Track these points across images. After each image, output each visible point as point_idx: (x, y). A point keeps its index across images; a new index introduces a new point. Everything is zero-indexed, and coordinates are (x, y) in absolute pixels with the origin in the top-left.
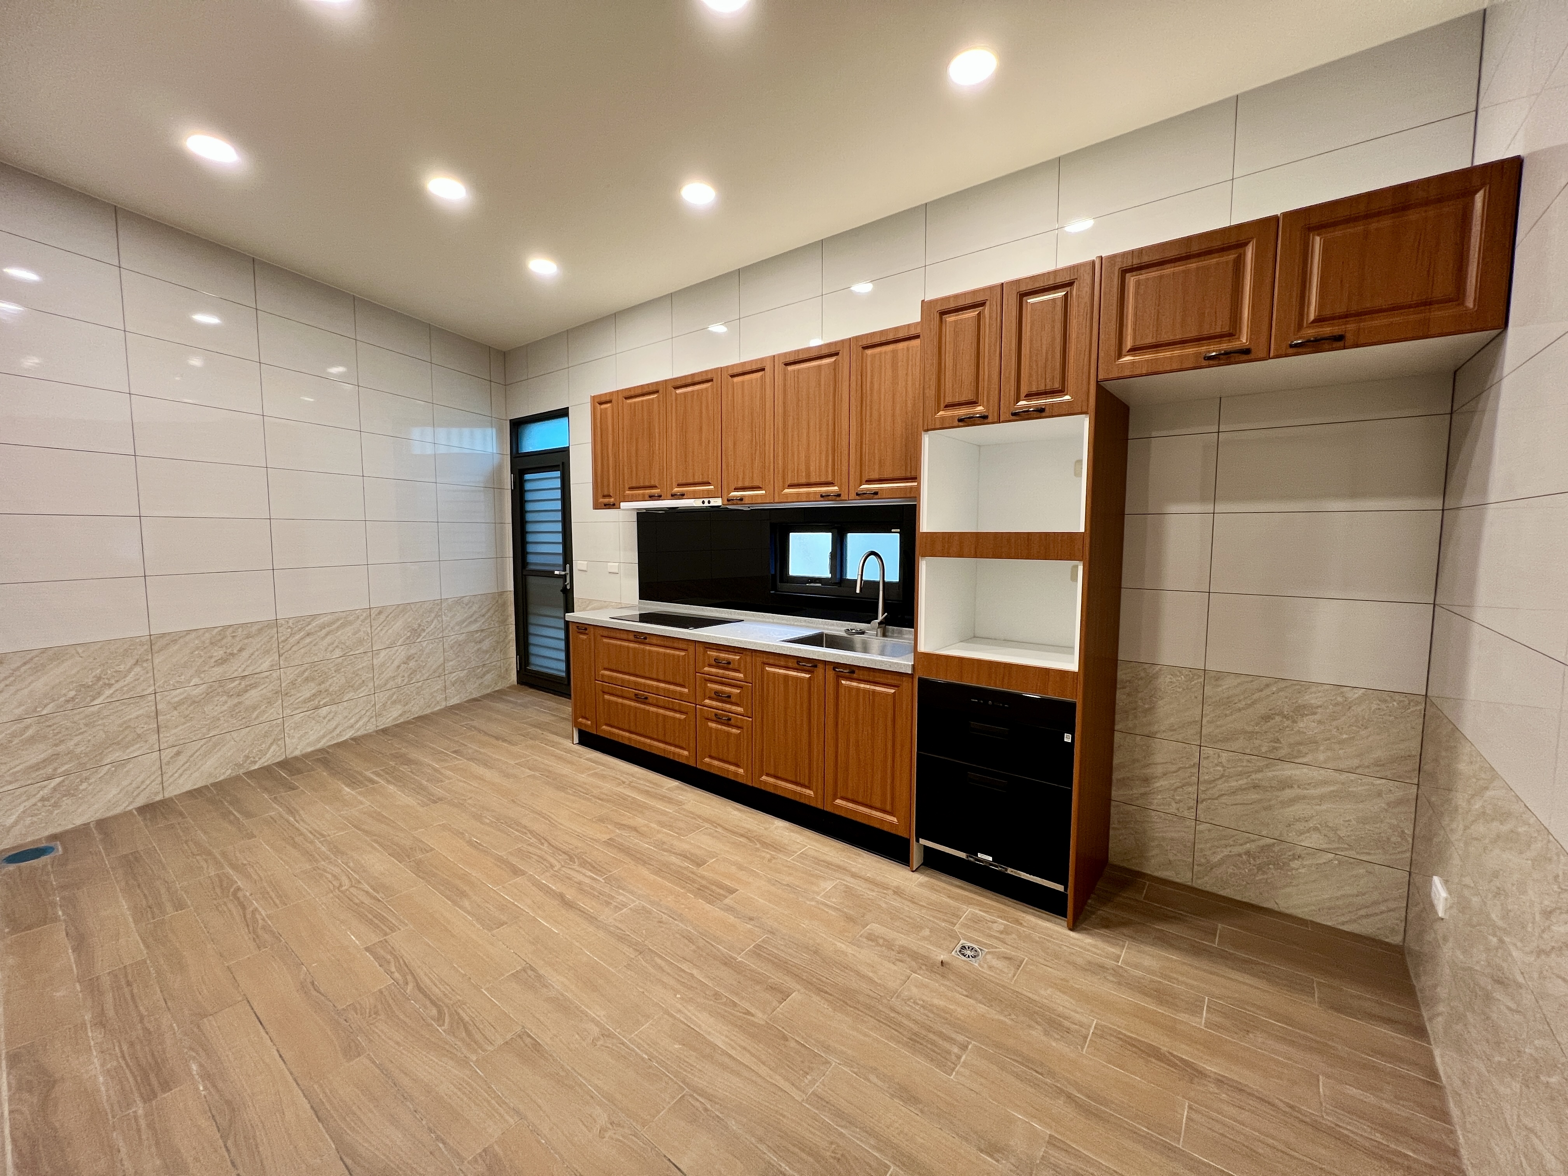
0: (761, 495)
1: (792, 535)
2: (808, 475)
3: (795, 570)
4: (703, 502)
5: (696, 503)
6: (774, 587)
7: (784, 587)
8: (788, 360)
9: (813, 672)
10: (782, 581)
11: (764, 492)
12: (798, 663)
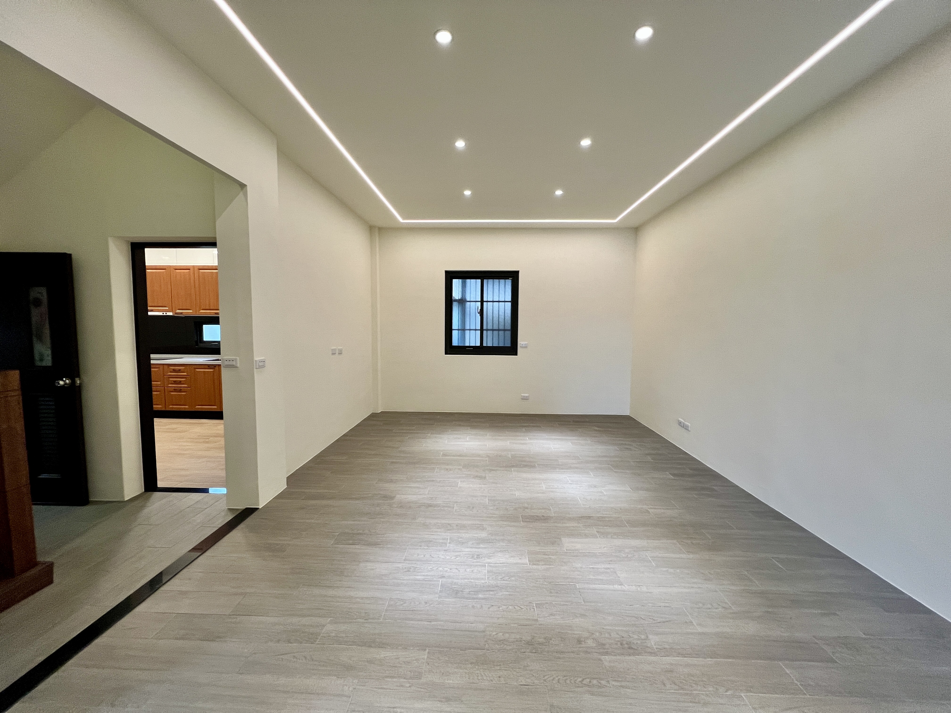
0: (191, 312)
1: (204, 326)
2: (209, 307)
3: (206, 338)
4: (163, 314)
5: (160, 314)
6: (197, 345)
7: (201, 345)
8: (200, 268)
9: (215, 368)
10: (200, 343)
11: (192, 311)
12: (209, 367)
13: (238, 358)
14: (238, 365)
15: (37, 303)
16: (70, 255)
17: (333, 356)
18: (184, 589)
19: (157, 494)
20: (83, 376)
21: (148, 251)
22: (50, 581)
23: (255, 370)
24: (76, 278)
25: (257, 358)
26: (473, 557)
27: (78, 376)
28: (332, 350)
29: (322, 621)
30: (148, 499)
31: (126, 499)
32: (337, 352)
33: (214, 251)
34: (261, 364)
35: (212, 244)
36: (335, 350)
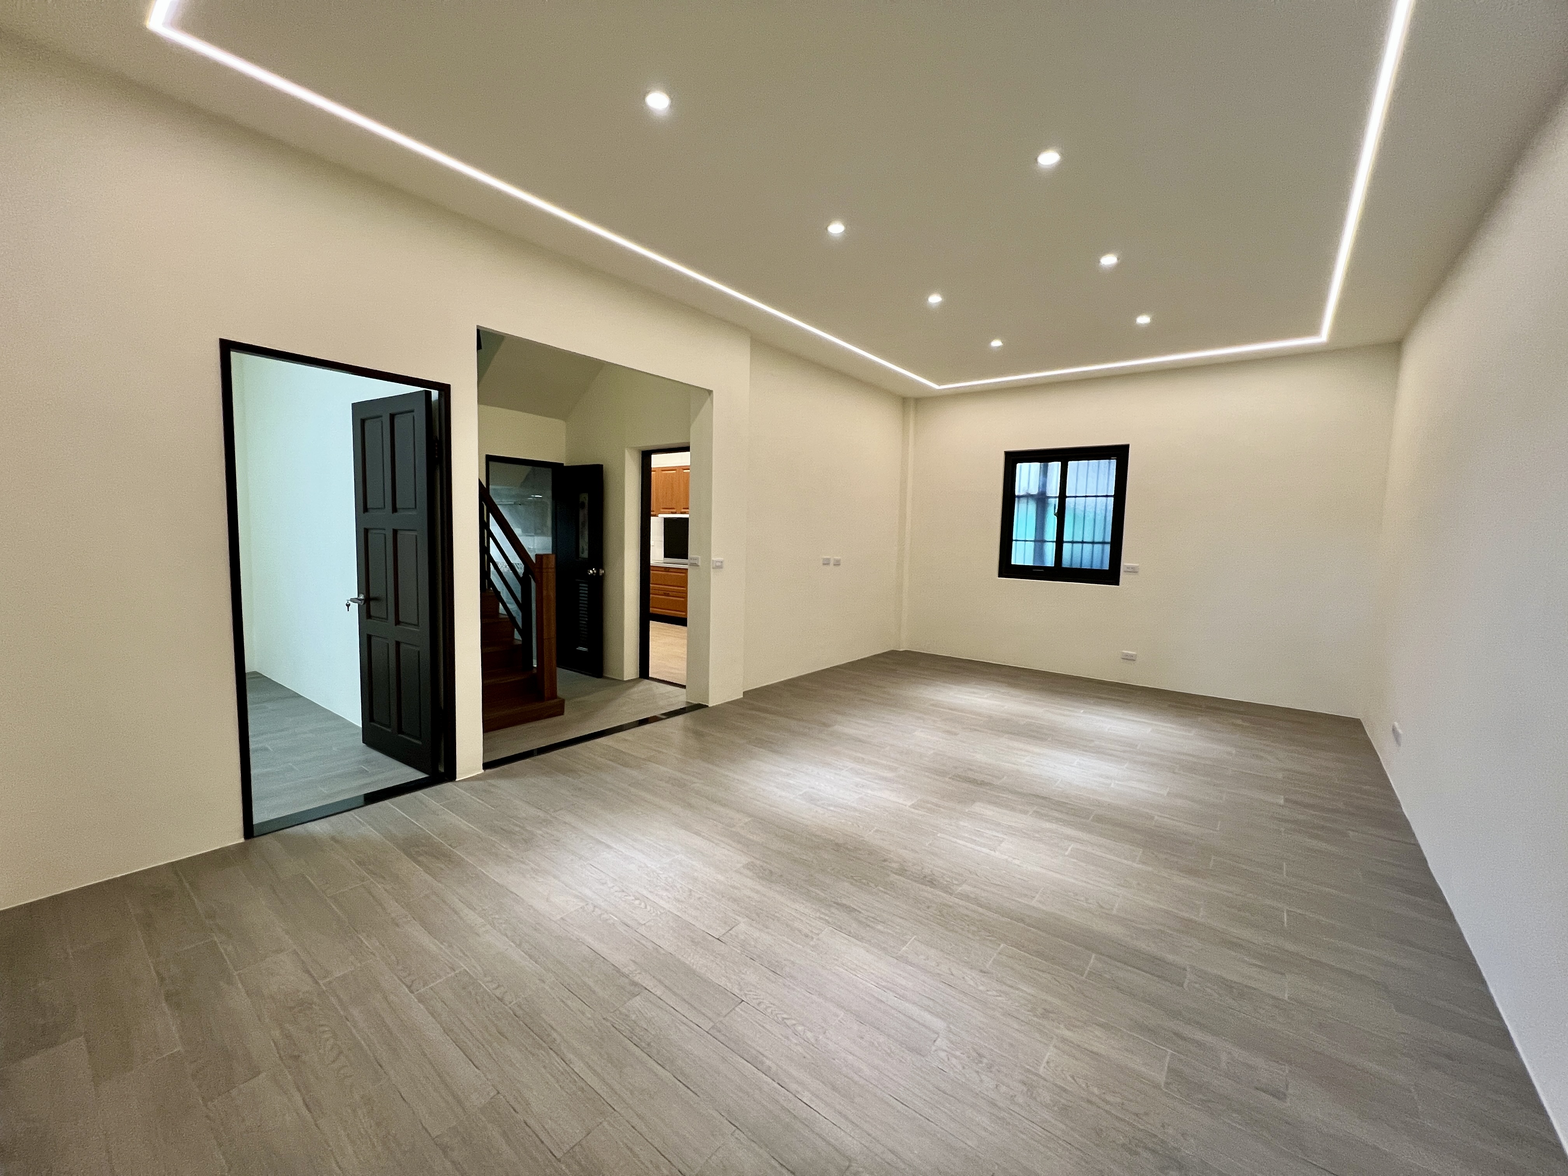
13: (699, 557)
14: (699, 564)
15: (583, 505)
16: (602, 466)
17: (825, 567)
18: (627, 738)
19: (646, 681)
20: (605, 567)
21: (654, 457)
22: (561, 713)
23: (712, 570)
24: (605, 485)
25: (714, 558)
26: (857, 786)
27: (603, 569)
28: (824, 559)
29: (696, 780)
30: (638, 683)
31: (625, 680)
32: (832, 563)
33: (687, 454)
34: (718, 564)
35: (686, 449)
36: (829, 559)
